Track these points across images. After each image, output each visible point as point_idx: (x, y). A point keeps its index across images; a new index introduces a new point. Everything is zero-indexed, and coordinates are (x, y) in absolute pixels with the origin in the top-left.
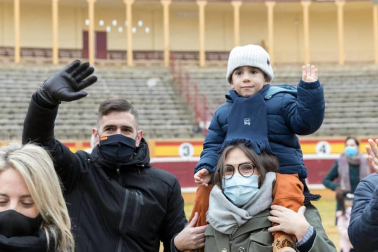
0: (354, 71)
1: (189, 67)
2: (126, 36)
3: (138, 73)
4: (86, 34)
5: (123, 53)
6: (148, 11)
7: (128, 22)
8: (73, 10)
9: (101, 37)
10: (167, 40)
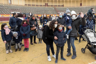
0: (73, 7)
1: (56, 7)
2: (50, 4)
3: (51, 8)
4: (46, 4)
5: (49, 6)
6: (52, 1)
7: (50, 2)
8: (44, 1)
9: (47, 4)
10: (54, 4)
